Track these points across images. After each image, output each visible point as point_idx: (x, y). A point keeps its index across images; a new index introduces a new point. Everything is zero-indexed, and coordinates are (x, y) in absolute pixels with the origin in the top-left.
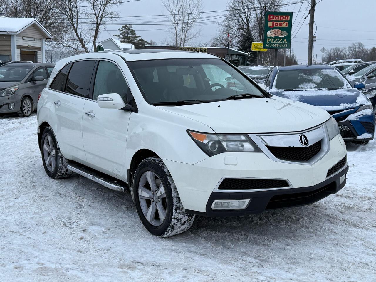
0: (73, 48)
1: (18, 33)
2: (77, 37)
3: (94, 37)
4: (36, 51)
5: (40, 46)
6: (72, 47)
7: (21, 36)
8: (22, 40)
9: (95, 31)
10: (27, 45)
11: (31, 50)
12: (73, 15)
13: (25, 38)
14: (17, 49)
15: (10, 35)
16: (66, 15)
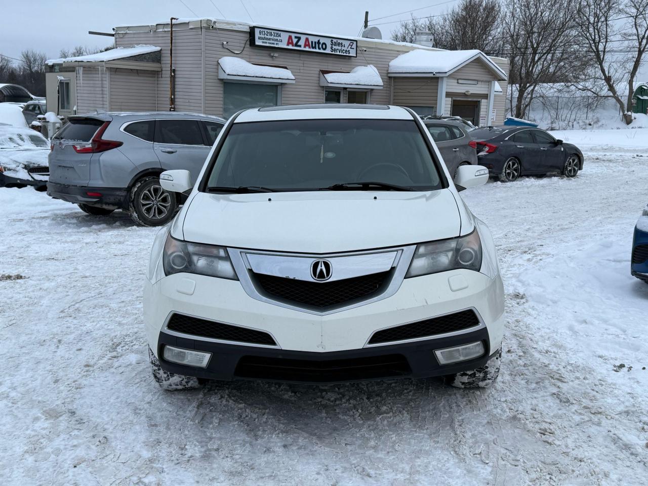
0: (592, 92)
1: (447, 74)
2: (602, 74)
3: (631, 74)
4: (479, 100)
5: (486, 93)
6: (592, 90)
7: (454, 78)
8: (456, 84)
9: (634, 63)
10: (463, 91)
11: (470, 99)
12: (600, 39)
13: (460, 81)
14: (446, 97)
15: (438, 78)
16: (587, 38)
